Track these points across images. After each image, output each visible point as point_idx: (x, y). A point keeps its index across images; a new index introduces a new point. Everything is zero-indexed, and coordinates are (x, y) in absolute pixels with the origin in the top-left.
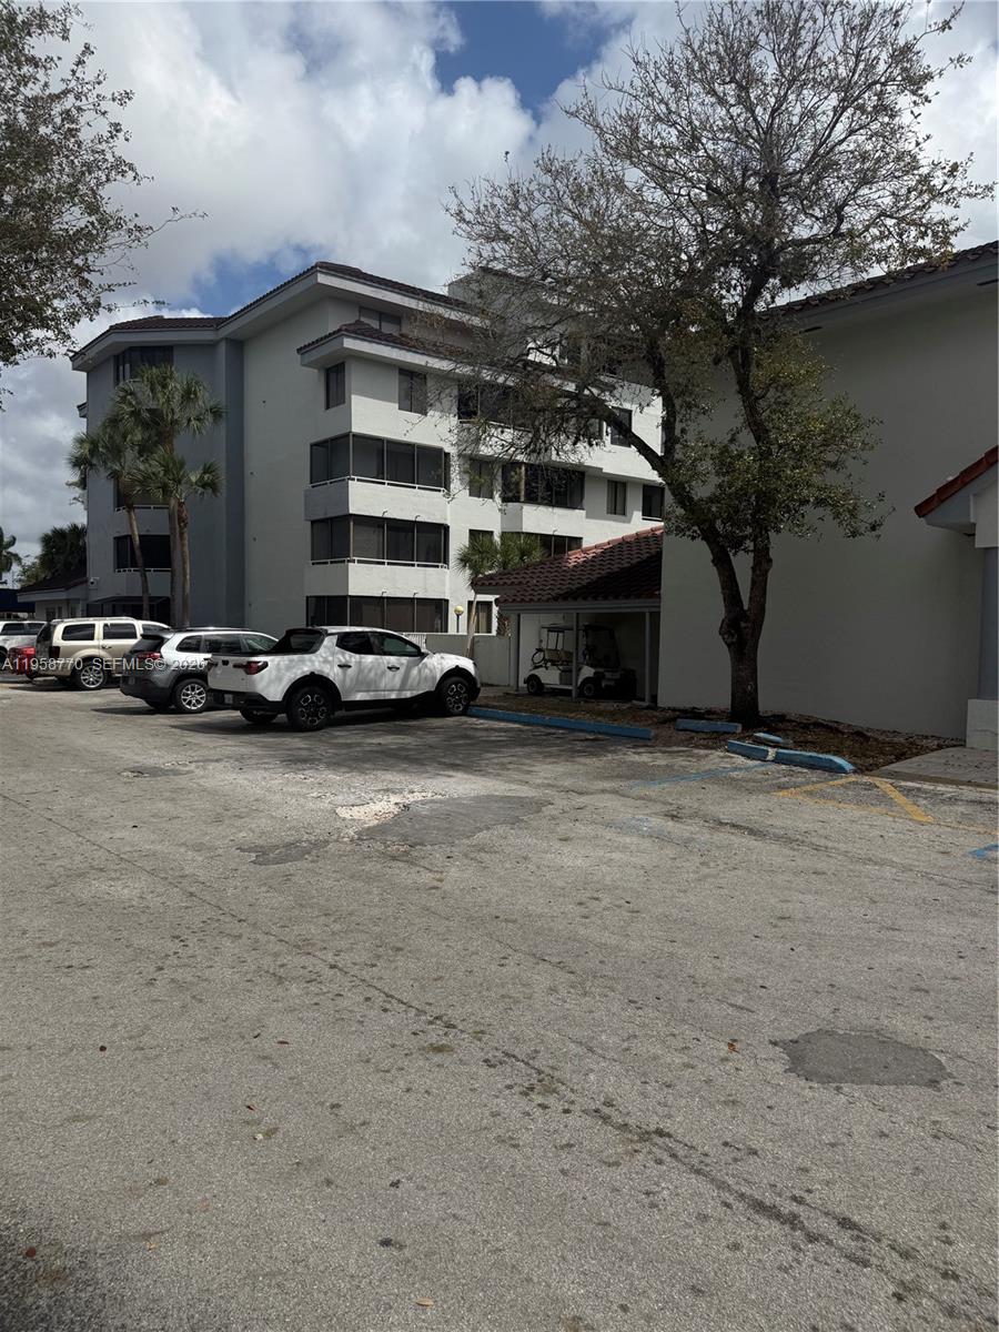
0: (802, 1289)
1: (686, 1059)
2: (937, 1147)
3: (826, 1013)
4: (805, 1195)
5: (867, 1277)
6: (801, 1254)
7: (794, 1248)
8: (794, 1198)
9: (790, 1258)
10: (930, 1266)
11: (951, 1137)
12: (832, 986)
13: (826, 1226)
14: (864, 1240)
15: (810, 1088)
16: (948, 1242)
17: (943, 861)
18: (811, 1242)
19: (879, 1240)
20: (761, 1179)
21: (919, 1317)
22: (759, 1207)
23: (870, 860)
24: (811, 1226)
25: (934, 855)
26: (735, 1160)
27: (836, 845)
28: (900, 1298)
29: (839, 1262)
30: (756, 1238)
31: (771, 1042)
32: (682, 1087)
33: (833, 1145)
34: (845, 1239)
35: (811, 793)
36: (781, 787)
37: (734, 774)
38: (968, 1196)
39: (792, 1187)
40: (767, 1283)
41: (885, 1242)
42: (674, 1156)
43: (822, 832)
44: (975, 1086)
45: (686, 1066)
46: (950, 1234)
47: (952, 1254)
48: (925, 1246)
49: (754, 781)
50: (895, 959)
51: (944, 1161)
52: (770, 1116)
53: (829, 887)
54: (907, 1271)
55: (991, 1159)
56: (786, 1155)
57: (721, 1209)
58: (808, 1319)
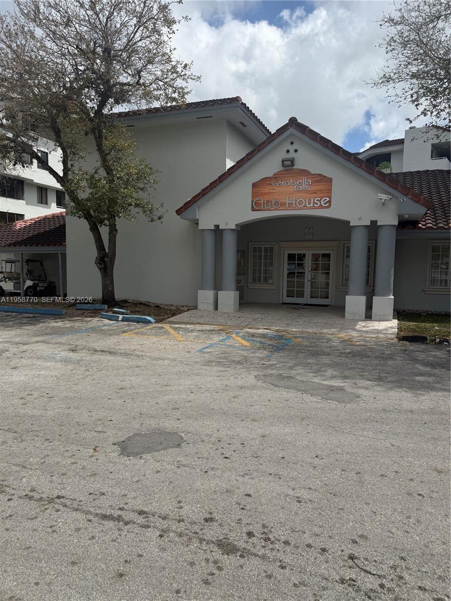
0: (121, 546)
1: (73, 460)
2: (179, 471)
3: (137, 426)
4: (125, 506)
5: (149, 532)
6: (122, 532)
7: (119, 530)
8: (120, 509)
9: (117, 535)
10: (174, 519)
11: (184, 466)
12: (141, 414)
13: (133, 516)
14: (148, 517)
15: (129, 459)
16: (181, 508)
17: (187, 355)
18: (126, 525)
19: (154, 516)
20: (105, 505)
21: (168, 541)
22: (105, 517)
23: (160, 358)
24: (126, 519)
25: (184, 353)
26: (94, 500)
27: (146, 354)
28: (161, 536)
29: (137, 530)
30: (102, 531)
31: (113, 444)
32: (71, 474)
33: (137, 482)
34: (141, 520)
35: (137, 333)
36: (124, 332)
37: (104, 328)
38: (189, 488)
39: (119, 504)
40: (106, 548)
41: (157, 515)
42: (65, 506)
43: (141, 349)
44: (194, 443)
45: (73, 463)
46: (182, 504)
47: (183, 512)
48: (172, 512)
49: (113, 330)
50: (167, 398)
51: (181, 476)
52: (111, 476)
53: (142, 372)
54: (164, 524)
55: (198, 470)
56: (117, 491)
57: (87, 523)
58: (124, 558)
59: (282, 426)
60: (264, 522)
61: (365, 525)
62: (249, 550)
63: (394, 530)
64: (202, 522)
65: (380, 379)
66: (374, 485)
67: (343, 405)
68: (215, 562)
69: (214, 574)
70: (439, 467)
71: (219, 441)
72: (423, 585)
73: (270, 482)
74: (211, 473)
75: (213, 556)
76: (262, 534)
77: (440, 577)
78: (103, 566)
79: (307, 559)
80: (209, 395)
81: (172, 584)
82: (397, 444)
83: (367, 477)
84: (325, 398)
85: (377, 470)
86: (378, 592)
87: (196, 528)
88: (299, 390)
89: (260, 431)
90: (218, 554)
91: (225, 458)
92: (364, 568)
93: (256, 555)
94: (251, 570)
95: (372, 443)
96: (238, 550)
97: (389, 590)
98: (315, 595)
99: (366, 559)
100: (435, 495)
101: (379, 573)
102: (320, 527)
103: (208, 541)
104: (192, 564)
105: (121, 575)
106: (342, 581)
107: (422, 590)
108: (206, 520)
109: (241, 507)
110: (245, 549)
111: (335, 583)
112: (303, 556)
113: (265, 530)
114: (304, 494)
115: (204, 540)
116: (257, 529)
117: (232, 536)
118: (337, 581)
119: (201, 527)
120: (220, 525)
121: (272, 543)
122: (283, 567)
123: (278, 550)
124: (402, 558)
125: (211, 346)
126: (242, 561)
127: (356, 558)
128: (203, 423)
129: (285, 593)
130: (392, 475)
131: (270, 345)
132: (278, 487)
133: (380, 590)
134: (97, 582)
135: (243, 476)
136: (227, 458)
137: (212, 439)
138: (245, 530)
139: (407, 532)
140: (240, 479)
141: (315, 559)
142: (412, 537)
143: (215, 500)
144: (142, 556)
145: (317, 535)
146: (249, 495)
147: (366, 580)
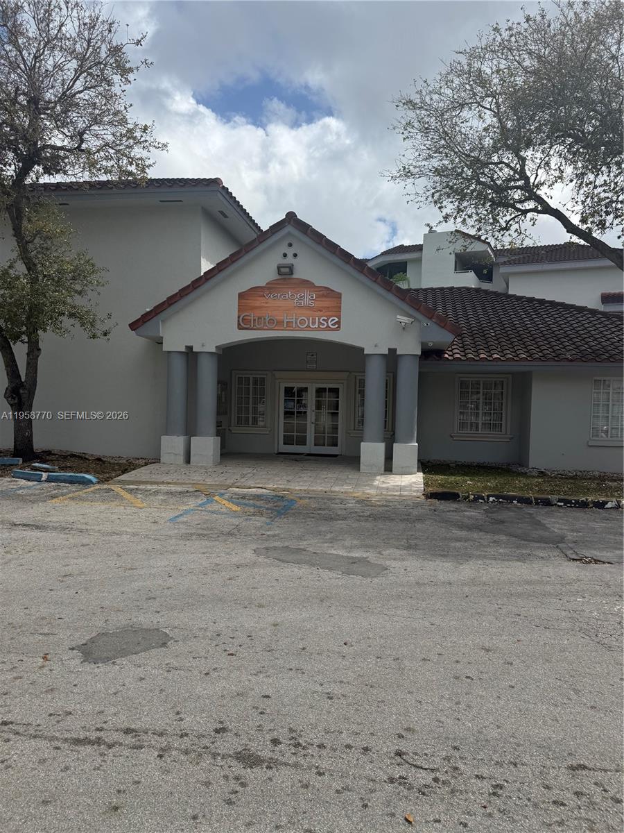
0: (109, 774)
1: (15, 675)
2: (170, 676)
3: (101, 624)
4: (104, 726)
5: (143, 754)
6: (106, 757)
7: (101, 755)
8: (97, 729)
9: (100, 761)
10: (174, 735)
11: (176, 669)
12: (102, 608)
13: (117, 736)
14: (139, 736)
15: (98, 667)
16: (181, 720)
17: (154, 527)
18: (110, 748)
19: (147, 733)
20: (75, 727)
21: (171, 761)
22: (78, 742)
23: (115, 533)
24: (109, 740)
25: (149, 525)
26: (58, 722)
27: (93, 527)
28: (161, 756)
29: (127, 752)
30: (78, 759)
31: (70, 649)
32: (15, 692)
33: (115, 694)
34: (129, 740)
35: (73, 499)
36: (53, 497)
37: (20, 492)
38: (188, 694)
39: (96, 724)
40: (88, 780)
41: (150, 732)
42: (17, 733)
43: (83, 521)
44: (184, 640)
45: (16, 678)
46: (182, 716)
47: (183, 725)
48: (170, 726)
49: (35, 495)
50: (136, 585)
51: (175, 682)
52: (76, 690)
53: (92, 553)
54: (163, 742)
55: (196, 673)
56: (89, 708)
57: (54, 752)
58: (115, 788)
59: (297, 610)
60: (291, 725)
61: (410, 717)
62: (277, 759)
63: (443, 719)
64: (213, 733)
65: (409, 547)
66: (416, 671)
67: (369, 580)
68: (237, 778)
69: (237, 792)
70: (487, 645)
71: (218, 635)
72: (480, 774)
73: (291, 679)
74: (214, 674)
75: (232, 771)
76: (290, 740)
77: (497, 763)
78: (89, 801)
79: (348, 761)
80: (194, 577)
81: (185, 810)
82: (437, 622)
83: (406, 663)
84: (348, 573)
85: (417, 654)
86: (432, 787)
87: (206, 742)
88: (313, 565)
89: (270, 620)
90: (238, 769)
91: (229, 655)
92: (415, 763)
93: (286, 764)
94: (283, 782)
95: (409, 623)
96: (263, 761)
97: (444, 783)
98: (362, 799)
99: (416, 754)
100: (484, 676)
101: (431, 766)
102: (359, 724)
103: (223, 755)
104: (207, 784)
105: (116, 808)
106: (392, 780)
107: (479, 778)
108: (217, 731)
109: (259, 711)
110: (271, 759)
111: (384, 783)
112: (343, 758)
113: (294, 735)
114: (336, 689)
115: (219, 754)
116: (282, 735)
117: (253, 747)
118: (385, 781)
119: (212, 740)
120: (236, 734)
121: (303, 749)
122: (320, 774)
123: (312, 755)
124: (455, 748)
125: (186, 512)
126: (270, 773)
127: (404, 754)
128: (193, 615)
129: (327, 802)
130: (436, 658)
131: (267, 509)
132: (302, 684)
133: (434, 784)
134: (84, 821)
135: (255, 675)
136: (232, 655)
137: (209, 634)
138: (268, 737)
139: (458, 719)
140: (253, 679)
141: (358, 760)
142: (464, 724)
143: (224, 706)
144: (139, 782)
145: (357, 734)
146: (268, 697)
147: (419, 776)
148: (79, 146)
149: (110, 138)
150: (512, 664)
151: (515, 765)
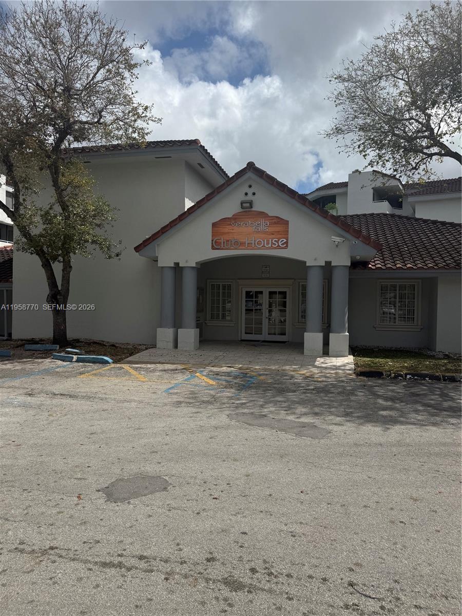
1: (58, 510)
2: (171, 514)
3: (118, 471)
4: (124, 552)
5: (154, 577)
6: (126, 578)
7: (122, 576)
8: (119, 555)
9: (122, 581)
10: (176, 562)
11: (175, 508)
12: (119, 459)
13: (133, 562)
14: (150, 562)
15: (117, 506)
16: (181, 550)
17: (154, 396)
18: (129, 571)
19: (155, 559)
20: (103, 553)
21: (175, 583)
22: (105, 565)
23: (125, 400)
24: (128, 565)
25: (150, 394)
26: (90, 548)
27: (110, 396)
28: (167, 579)
29: (141, 575)
30: (106, 579)
31: (97, 491)
32: (59, 523)
33: (131, 527)
34: (143, 565)
35: (95, 375)
36: (81, 373)
37: (58, 370)
38: (185, 529)
39: (117, 551)
40: (114, 596)
41: (158, 559)
42: (61, 556)
43: (103, 391)
44: (180, 485)
45: (59, 513)
46: (181, 547)
47: (183, 554)
48: (173, 555)
49: (68, 372)
50: (142, 441)
51: (174, 519)
52: (102, 523)
53: (110, 416)
54: (168, 567)
55: (190, 512)
56: (112, 538)
57: (88, 572)
58: (133, 603)
59: (263, 464)
60: (264, 558)
61: (357, 554)
62: (255, 585)
63: (384, 557)
64: (205, 562)
65: (347, 415)
66: (359, 515)
67: (317, 441)
68: (225, 600)
69: (226, 611)
70: (414, 495)
71: (205, 482)
72: (418, 604)
73: (262, 519)
74: (204, 514)
75: (221, 594)
76: (265, 569)
77: (431, 596)
78: (115, 613)
79: (311, 589)
80: (185, 436)
82: (373, 476)
83: (351, 509)
84: (300, 435)
85: (359, 502)
86: (379, 614)
87: (200, 568)
88: (273, 428)
89: (244, 471)
90: (226, 592)
91: (214, 498)
92: (364, 593)
93: (263, 590)
94: (261, 604)
95: (351, 476)
96: (244, 586)
97: (389, 611)
99: (364, 585)
100: (415, 522)
101: (378, 596)
102: (318, 558)
103: (214, 580)
104: (203, 603)
106: (347, 607)
107: (418, 608)
108: (208, 560)
109: (240, 544)
110: (251, 584)
111: (341, 609)
112: (307, 586)
113: (267, 565)
114: (298, 529)
115: (210, 579)
116: (259, 565)
117: (236, 574)
118: (342, 607)
119: (205, 567)
120: (223, 563)
121: (275, 577)
122: (290, 599)
123: (283, 583)
124: (396, 581)
125: (176, 386)
126: (250, 596)
127: (355, 585)
128: (185, 466)
130: (374, 506)
131: (236, 383)
132: (271, 524)
133: (381, 612)
135: (235, 515)
136: (216, 499)
137: (197, 481)
138: (247, 566)
139: (396, 557)
140: (233, 518)
141: (318, 588)
142: (402, 562)
143: (212, 540)
144: (151, 600)
145: (316, 567)
146: (245, 533)
147: (368, 604)
148: (99, 120)
149: (121, 114)
150: (436, 512)
151: (447, 598)
